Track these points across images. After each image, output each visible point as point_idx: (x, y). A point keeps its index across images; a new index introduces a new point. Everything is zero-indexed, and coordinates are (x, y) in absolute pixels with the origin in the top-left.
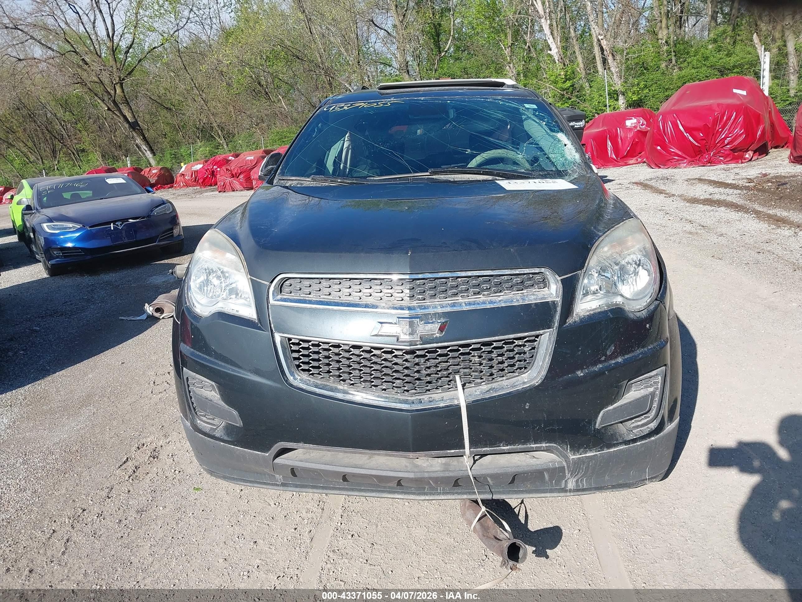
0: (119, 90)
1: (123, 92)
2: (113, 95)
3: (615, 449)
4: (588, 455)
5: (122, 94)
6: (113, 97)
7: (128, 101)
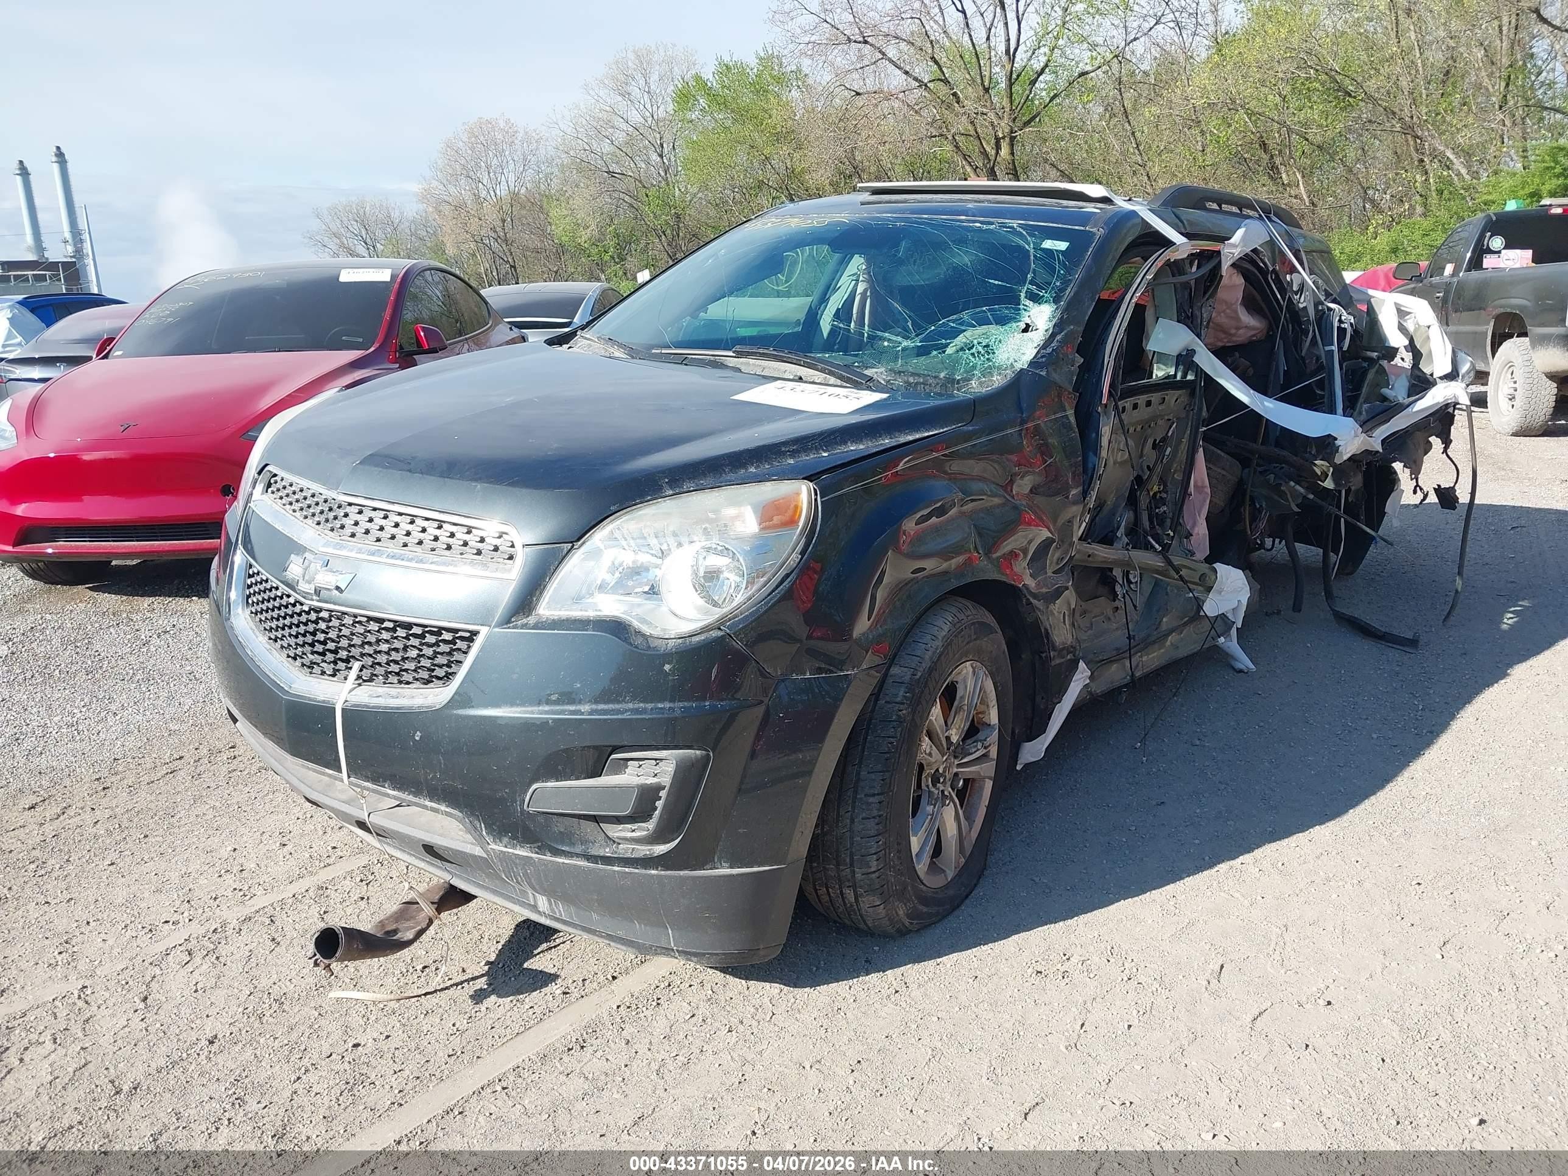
0: (1004, 151)
1: (1012, 154)
2: (992, 158)
3: (567, 861)
4: (517, 852)
5: (1009, 157)
6: (992, 162)
7: (1017, 171)
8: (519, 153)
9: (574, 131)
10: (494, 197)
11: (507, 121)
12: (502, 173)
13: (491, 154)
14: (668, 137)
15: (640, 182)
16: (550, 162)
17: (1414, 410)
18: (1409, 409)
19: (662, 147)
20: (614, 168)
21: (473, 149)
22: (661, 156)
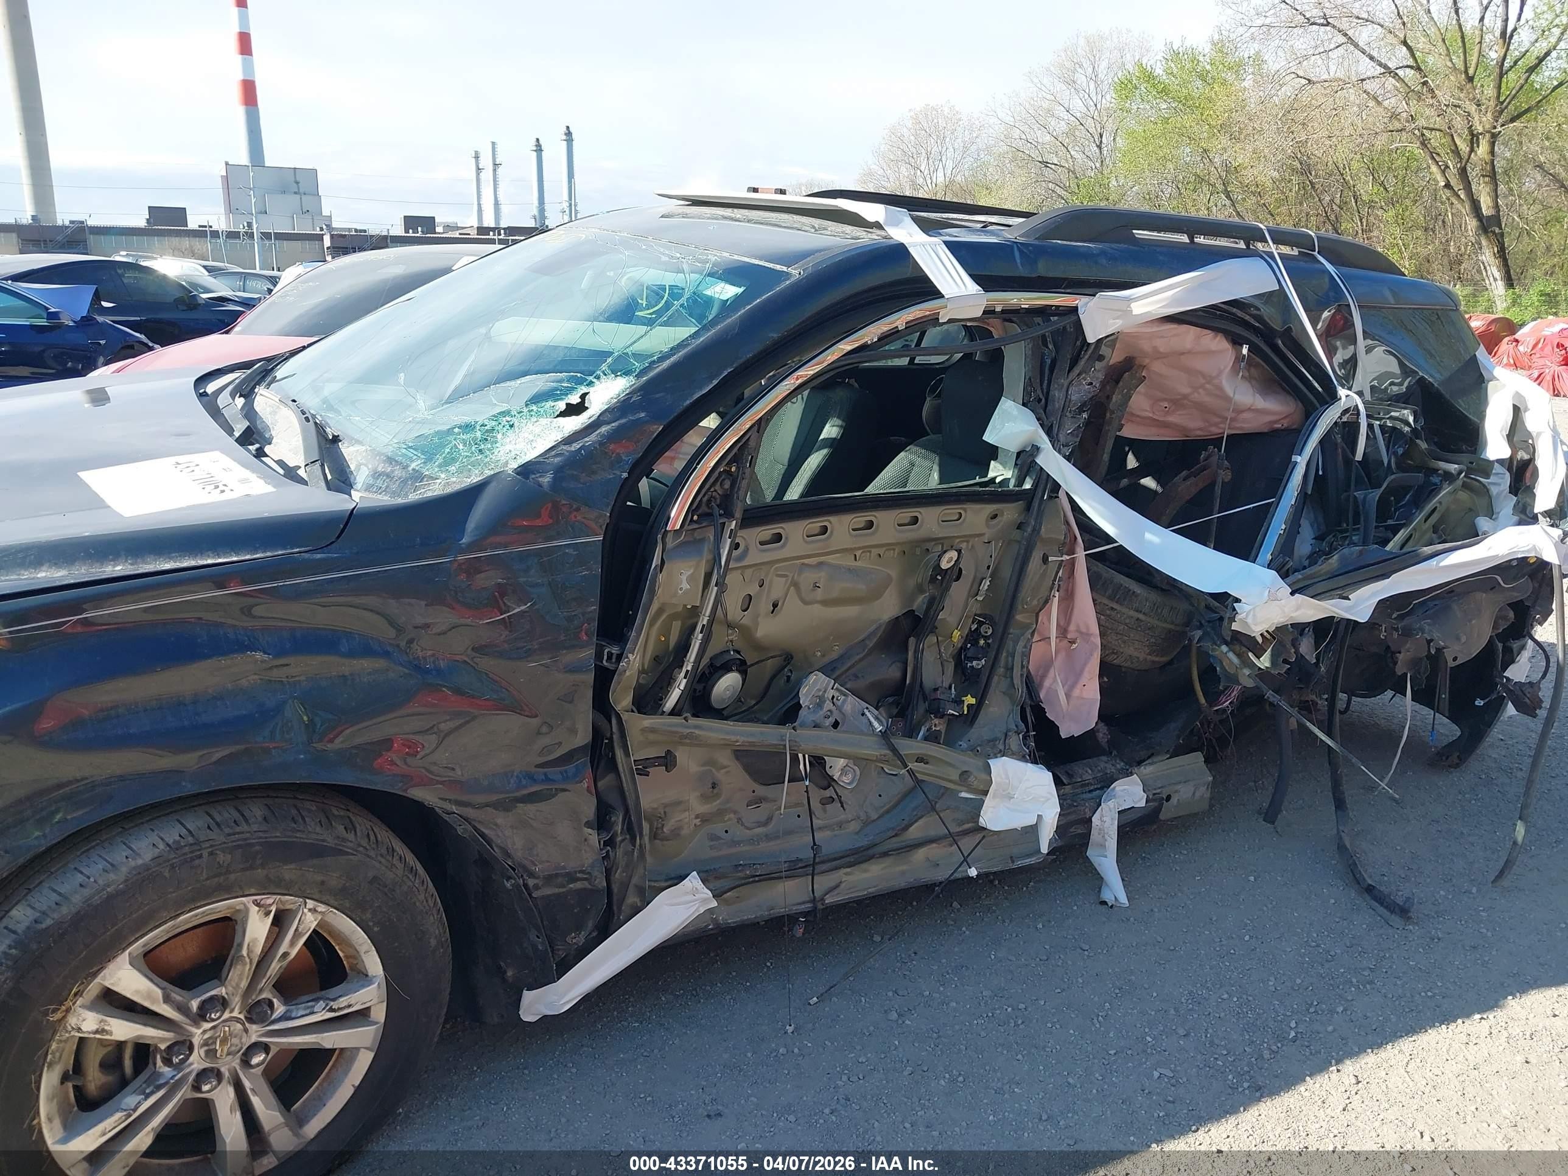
0: (1482, 149)
1: (1492, 153)
7: (1494, 173)
8: (959, 140)
9: (1012, 119)
10: (930, 185)
11: (951, 108)
12: (941, 160)
13: (932, 141)
14: (1110, 126)
15: (1074, 173)
16: (988, 150)
17: (1442, 564)
18: (1433, 562)
19: (1101, 136)
20: (1048, 158)
21: (916, 136)
22: (1099, 147)
